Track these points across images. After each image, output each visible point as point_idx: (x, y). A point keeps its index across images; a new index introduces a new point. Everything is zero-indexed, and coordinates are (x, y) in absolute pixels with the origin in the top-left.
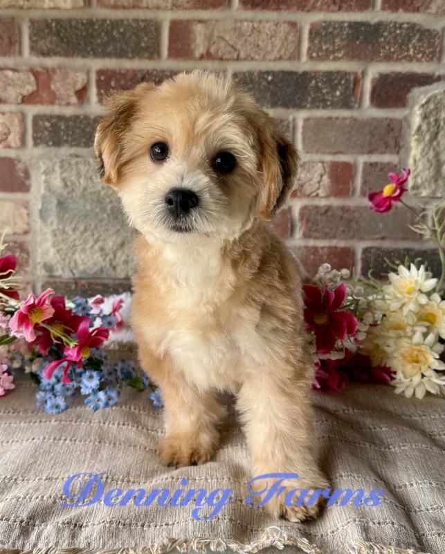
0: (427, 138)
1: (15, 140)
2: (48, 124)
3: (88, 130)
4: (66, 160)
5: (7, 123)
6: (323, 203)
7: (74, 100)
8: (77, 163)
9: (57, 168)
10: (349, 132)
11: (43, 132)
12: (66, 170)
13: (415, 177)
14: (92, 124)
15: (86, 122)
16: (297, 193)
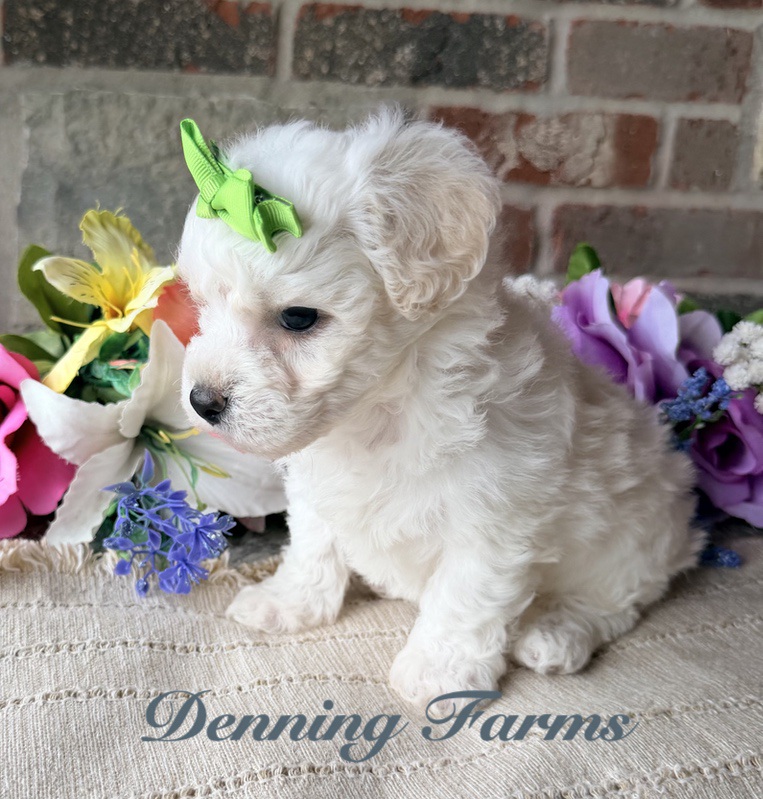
2: (37, 14)
3: (124, 29)
4: (79, 92)
6: (597, 199)
8: (101, 101)
9: (58, 111)
10: (656, 54)
11: (26, 32)
12: (75, 118)
14: (135, 15)
15: (123, 12)
16: (550, 179)
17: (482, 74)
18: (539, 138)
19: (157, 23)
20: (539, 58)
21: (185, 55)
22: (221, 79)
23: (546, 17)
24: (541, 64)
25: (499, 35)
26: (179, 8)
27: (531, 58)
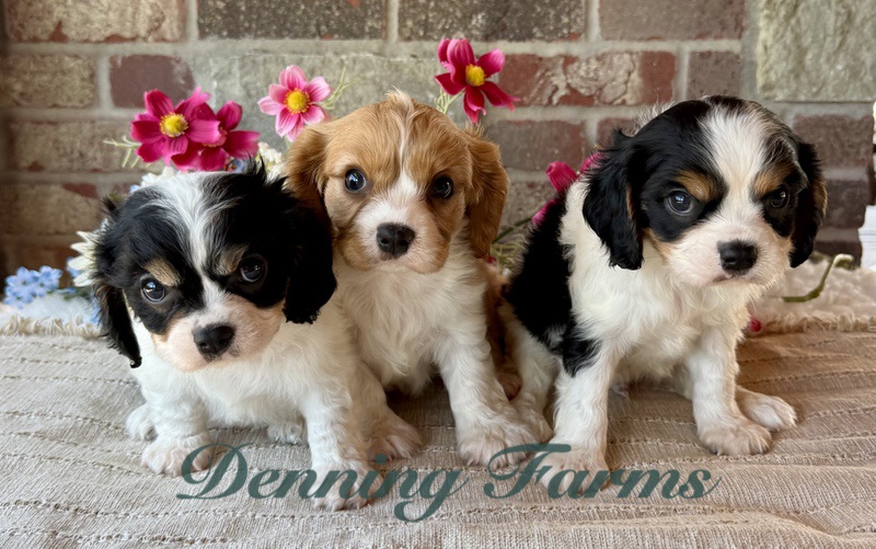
0: (783, 12)
1: (171, 29)
2: (221, 5)
3: (280, 12)
4: (250, 56)
5: (159, 4)
6: (631, 114)
8: (265, 61)
9: (235, 69)
10: (669, 7)
11: (214, 16)
12: (247, 73)
13: (767, 72)
14: (287, 2)
16: (593, 101)
17: (535, 30)
18: (582, 73)
19: (303, 7)
20: (578, 16)
21: (323, 28)
22: (350, 43)
24: (578, 20)
27: (573, 17)
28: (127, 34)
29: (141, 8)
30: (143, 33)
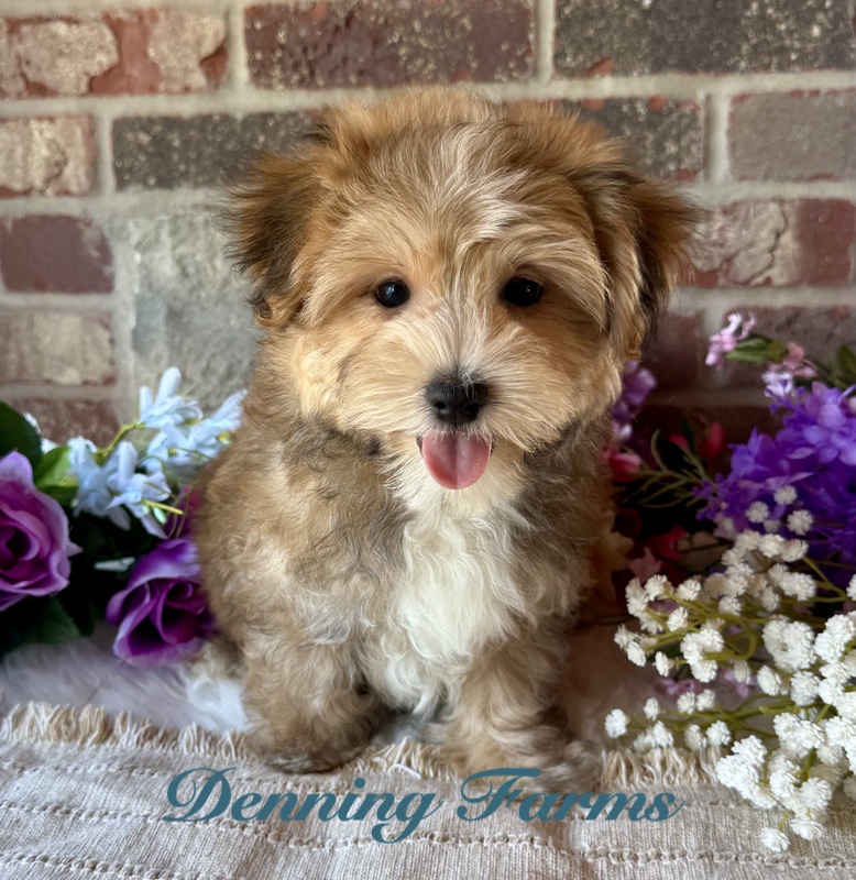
1: (77, 177)
2: (144, 138)
4: (184, 216)
5: (60, 140)
6: (782, 301)
7: (198, 79)
8: (206, 223)
9: (165, 236)
11: (136, 157)
12: (183, 241)
14: (239, 132)
15: (227, 130)
16: (717, 278)
20: (693, 141)
23: (701, 96)
24: (694, 149)
25: (641, 119)
26: (282, 121)
27: (683, 143)
28: (18, 186)
29: (35, 147)
30: (38, 183)
